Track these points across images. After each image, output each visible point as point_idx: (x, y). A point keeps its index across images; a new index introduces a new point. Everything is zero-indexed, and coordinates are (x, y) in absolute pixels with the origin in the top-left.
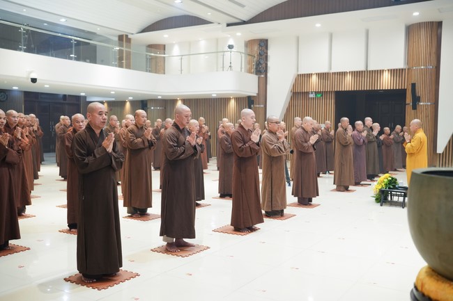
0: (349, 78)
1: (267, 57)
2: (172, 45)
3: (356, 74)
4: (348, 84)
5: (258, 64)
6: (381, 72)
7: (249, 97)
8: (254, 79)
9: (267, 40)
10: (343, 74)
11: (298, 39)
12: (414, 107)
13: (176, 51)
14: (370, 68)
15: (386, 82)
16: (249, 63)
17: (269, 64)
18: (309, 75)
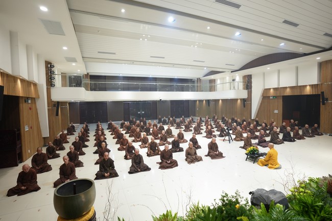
0: (288, 90)
1: (251, 82)
2: (217, 79)
3: (291, 88)
4: (288, 92)
5: (247, 85)
6: (306, 86)
7: (244, 99)
8: (246, 92)
9: (251, 75)
10: (286, 88)
11: (264, 73)
12: (324, 104)
13: (218, 82)
14: (299, 85)
15: (308, 90)
16: (244, 85)
17: (252, 85)
18: (270, 89)
